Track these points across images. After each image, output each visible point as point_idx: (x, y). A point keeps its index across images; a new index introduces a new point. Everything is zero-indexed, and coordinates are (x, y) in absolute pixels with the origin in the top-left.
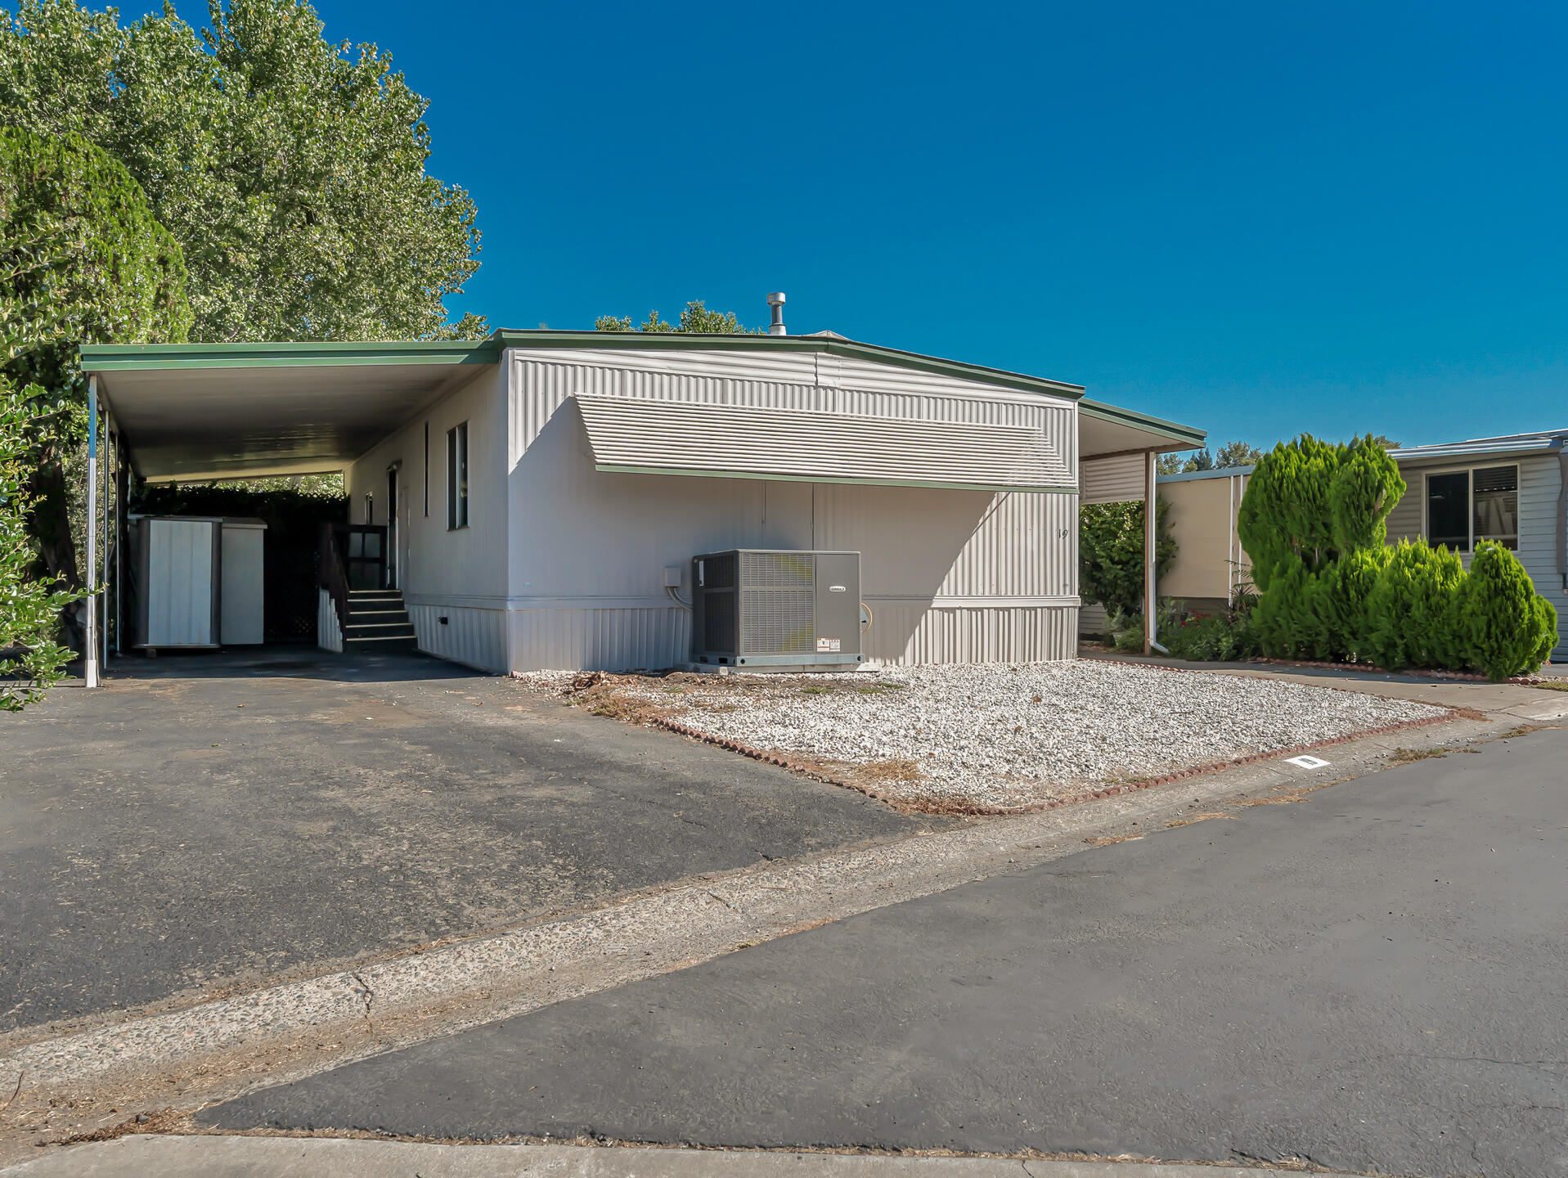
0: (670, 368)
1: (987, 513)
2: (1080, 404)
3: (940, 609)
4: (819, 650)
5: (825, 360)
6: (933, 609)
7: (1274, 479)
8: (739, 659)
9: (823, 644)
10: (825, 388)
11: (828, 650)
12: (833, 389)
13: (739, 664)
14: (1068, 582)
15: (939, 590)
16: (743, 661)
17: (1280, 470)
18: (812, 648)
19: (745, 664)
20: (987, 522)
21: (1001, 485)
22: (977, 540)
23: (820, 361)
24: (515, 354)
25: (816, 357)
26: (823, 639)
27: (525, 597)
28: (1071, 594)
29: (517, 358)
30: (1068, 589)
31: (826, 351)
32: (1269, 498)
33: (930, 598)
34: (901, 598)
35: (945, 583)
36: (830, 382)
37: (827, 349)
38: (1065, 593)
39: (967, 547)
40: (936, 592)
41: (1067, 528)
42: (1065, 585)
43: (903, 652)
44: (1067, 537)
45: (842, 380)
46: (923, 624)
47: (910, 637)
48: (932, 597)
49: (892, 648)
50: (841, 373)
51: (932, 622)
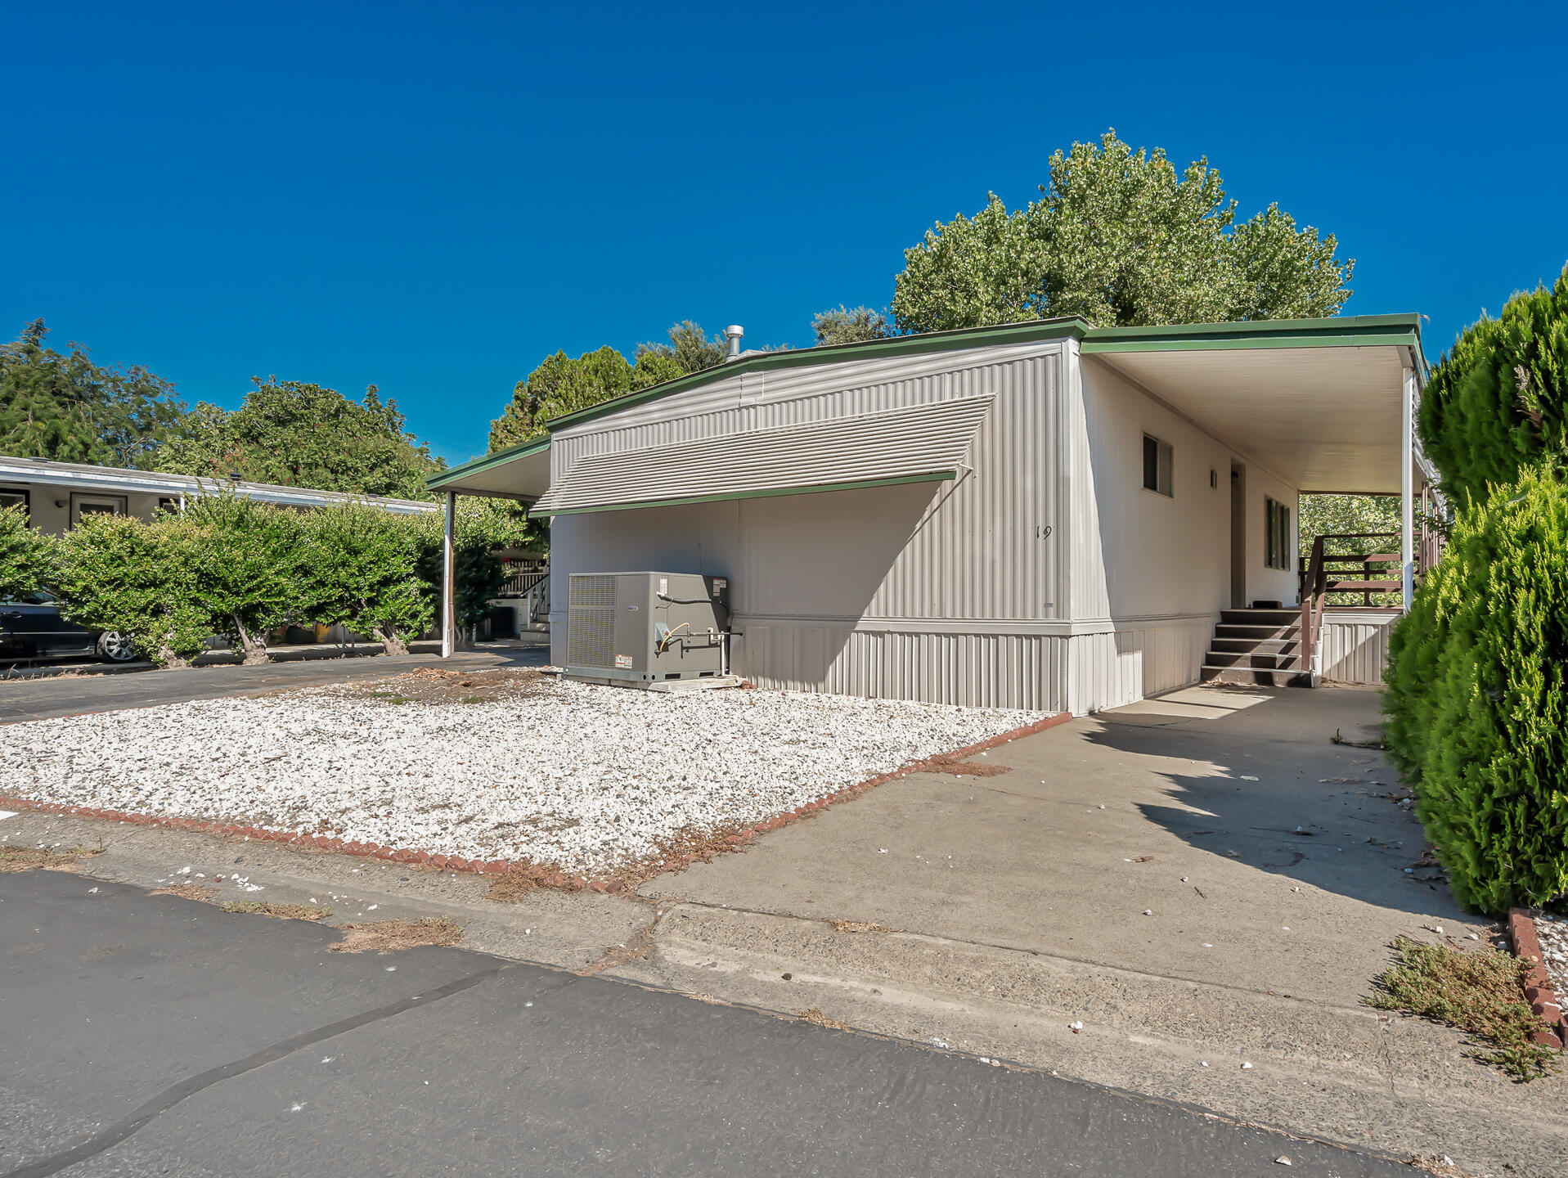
1: (926, 515)
2: (1080, 341)
3: (867, 633)
4: (617, 666)
5: (748, 379)
6: (857, 632)
10: (747, 408)
11: (623, 666)
12: (754, 407)
14: (1052, 599)
15: (866, 611)
18: (612, 663)
20: (927, 525)
22: (913, 551)
23: (745, 382)
24: (554, 436)
25: (741, 380)
28: (1058, 616)
29: (554, 439)
30: (1052, 610)
31: (749, 370)
33: (856, 619)
34: (824, 618)
35: (875, 602)
36: (752, 400)
37: (750, 368)
38: (1047, 616)
39: (899, 558)
40: (863, 613)
41: (1052, 524)
42: (1047, 605)
43: (823, 679)
44: (1052, 536)
45: (763, 396)
46: (845, 648)
47: (831, 663)
48: (858, 617)
49: (811, 674)
50: (763, 388)
51: (857, 645)
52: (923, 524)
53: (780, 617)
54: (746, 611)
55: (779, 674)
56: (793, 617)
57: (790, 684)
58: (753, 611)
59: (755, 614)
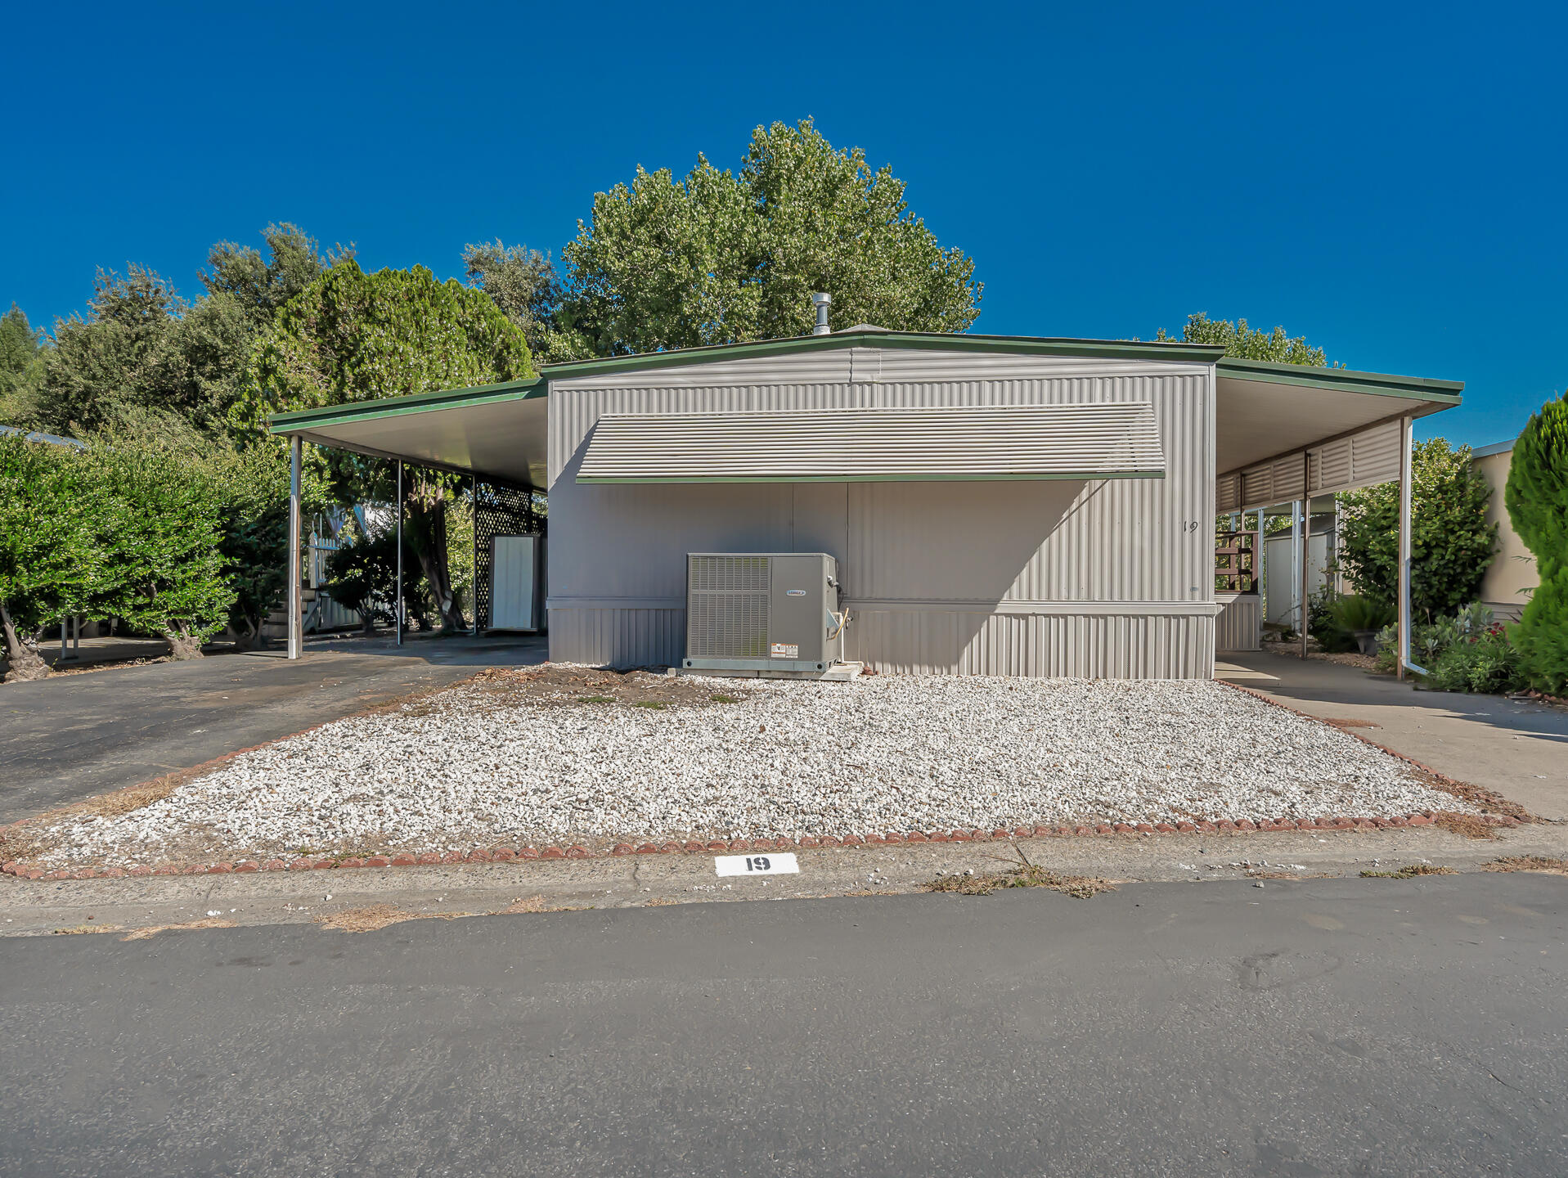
0: (694, 382)
1: (1074, 506)
2: (1218, 366)
3: (1007, 615)
4: (773, 655)
5: (861, 354)
6: (997, 615)
7: (1539, 438)
8: (685, 661)
9: (778, 650)
10: (861, 384)
11: (784, 656)
12: (870, 384)
13: (685, 665)
14: (1198, 584)
15: (1006, 595)
16: (689, 664)
17: (1552, 427)
18: (766, 653)
19: (692, 667)
20: (1074, 516)
21: (1095, 473)
22: (1058, 540)
23: (855, 357)
24: (554, 385)
25: (851, 353)
26: (778, 645)
27: (561, 597)
28: (1203, 599)
29: (555, 389)
30: (1197, 594)
31: (862, 345)
32: (1531, 467)
33: (995, 602)
34: (956, 602)
35: (1015, 586)
36: (867, 377)
37: (863, 343)
38: (1193, 598)
39: (1045, 544)
40: (1002, 596)
41: (1198, 519)
42: (1193, 589)
43: (957, 661)
44: (1198, 531)
45: (881, 374)
46: (984, 630)
47: (966, 644)
48: (997, 601)
49: (944, 657)
50: (881, 365)
51: (996, 629)
52: (1070, 515)
53: (901, 601)
54: (857, 594)
55: (903, 657)
56: (919, 601)
57: (916, 668)
58: (867, 595)
59: (870, 598)
